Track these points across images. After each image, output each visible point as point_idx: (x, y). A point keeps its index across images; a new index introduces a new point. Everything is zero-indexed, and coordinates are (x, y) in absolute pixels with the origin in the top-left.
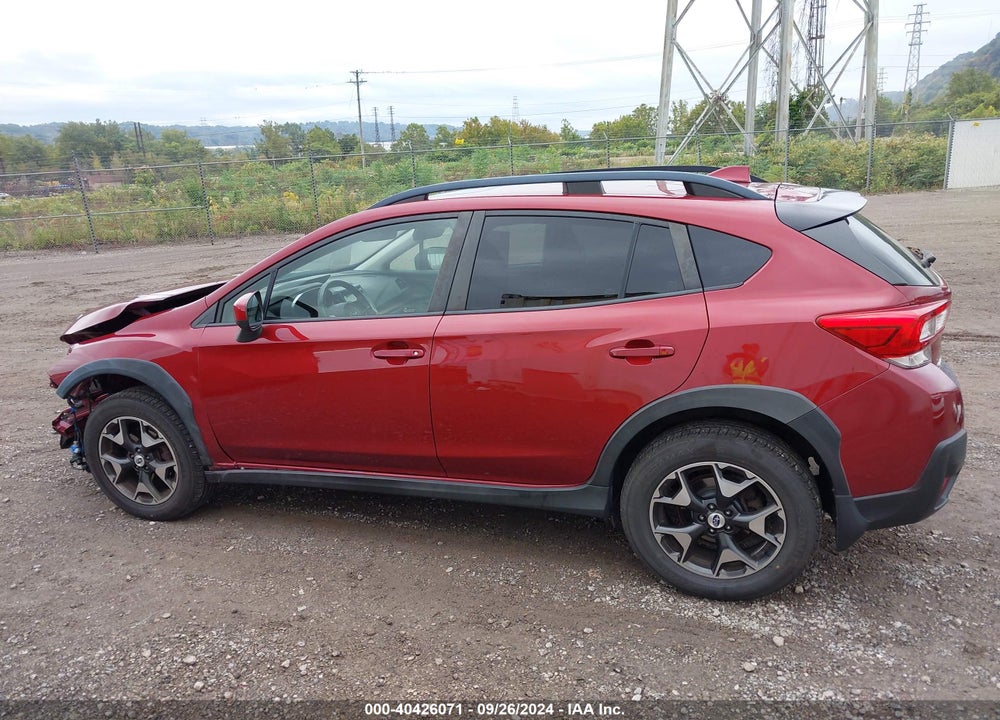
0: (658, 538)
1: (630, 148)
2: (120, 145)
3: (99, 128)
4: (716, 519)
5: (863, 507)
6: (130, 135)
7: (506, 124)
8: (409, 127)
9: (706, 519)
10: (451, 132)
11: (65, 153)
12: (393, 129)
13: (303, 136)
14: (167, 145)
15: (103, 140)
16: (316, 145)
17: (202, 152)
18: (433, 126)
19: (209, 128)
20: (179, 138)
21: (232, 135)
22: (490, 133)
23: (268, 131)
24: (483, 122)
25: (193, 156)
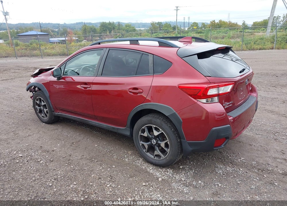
0: (141, 145)
1: (264, 30)
2: (114, 28)
3: (110, 24)
4: (154, 142)
5: (190, 144)
6: (117, 25)
7: (224, 22)
8: (193, 23)
9: (151, 141)
10: (206, 25)
11: (101, 30)
12: (189, 24)
13: (163, 26)
14: (126, 28)
15: (110, 27)
16: (166, 28)
17: (134, 30)
18: (201, 23)
19: (138, 23)
20: (129, 26)
21: (144, 25)
22: (218, 25)
23: (153, 24)
24: (216, 22)
25: (132, 31)
